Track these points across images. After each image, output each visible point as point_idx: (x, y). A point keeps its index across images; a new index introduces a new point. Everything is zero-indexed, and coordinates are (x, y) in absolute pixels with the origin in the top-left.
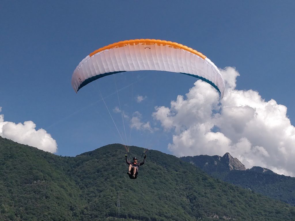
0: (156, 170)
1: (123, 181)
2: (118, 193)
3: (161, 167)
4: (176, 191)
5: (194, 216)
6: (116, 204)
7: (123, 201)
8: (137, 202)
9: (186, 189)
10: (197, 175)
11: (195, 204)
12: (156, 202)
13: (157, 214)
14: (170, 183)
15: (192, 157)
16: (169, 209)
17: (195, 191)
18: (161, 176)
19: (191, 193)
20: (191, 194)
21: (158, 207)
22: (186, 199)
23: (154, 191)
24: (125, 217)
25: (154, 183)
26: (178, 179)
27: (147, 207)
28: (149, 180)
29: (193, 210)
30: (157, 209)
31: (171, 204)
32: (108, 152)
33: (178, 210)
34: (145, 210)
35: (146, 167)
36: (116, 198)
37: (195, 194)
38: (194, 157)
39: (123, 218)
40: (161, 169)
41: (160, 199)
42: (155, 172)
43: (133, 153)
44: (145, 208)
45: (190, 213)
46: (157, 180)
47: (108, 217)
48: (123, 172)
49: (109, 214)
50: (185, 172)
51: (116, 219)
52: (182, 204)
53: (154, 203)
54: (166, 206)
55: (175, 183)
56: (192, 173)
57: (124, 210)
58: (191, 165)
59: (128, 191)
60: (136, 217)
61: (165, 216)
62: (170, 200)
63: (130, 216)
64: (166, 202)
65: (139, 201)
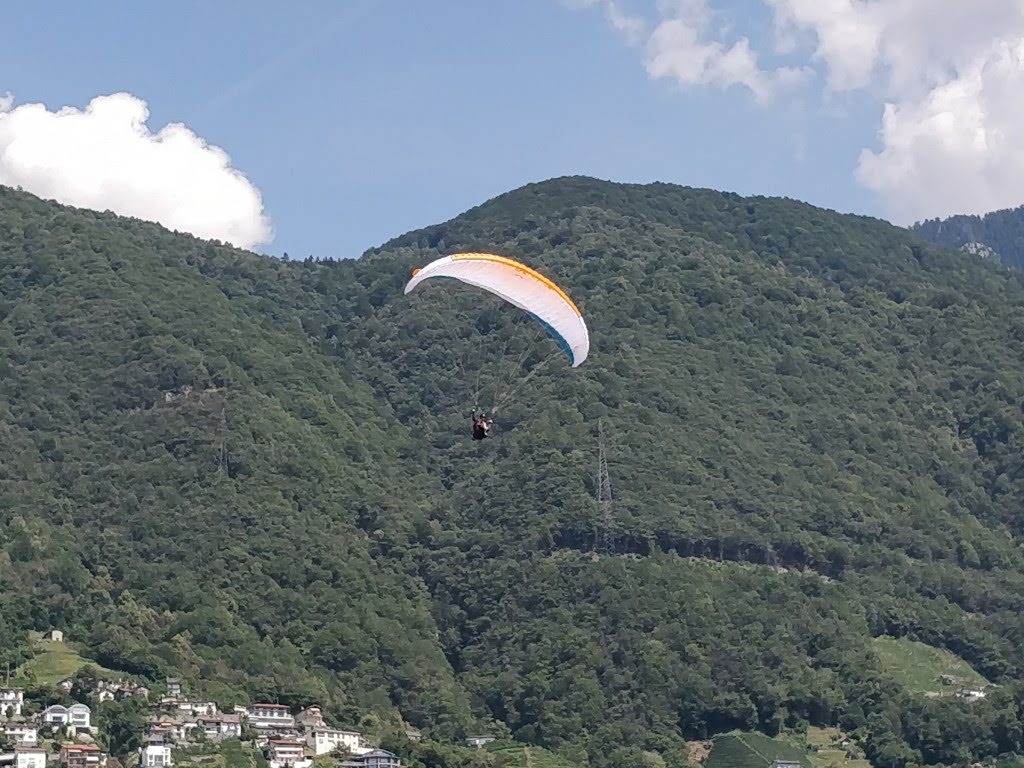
0: (790, 300)
1: (619, 369)
2: (595, 433)
3: (811, 282)
4: (900, 402)
5: (1004, 520)
6: (590, 487)
7: (623, 469)
8: (702, 472)
9: (955, 386)
10: (1012, 310)
11: (1008, 459)
12: (798, 465)
13: (805, 526)
14: (868, 365)
15: (974, 219)
16: (866, 495)
17: (1001, 395)
18: (815, 328)
19: (983, 408)
20: (985, 414)
21: (807, 486)
22: (957, 440)
23: (785, 409)
24: (642, 548)
25: (781, 370)
26: (908, 341)
27: (754, 493)
28: (751, 354)
29: (999, 490)
30: (803, 496)
31: (878, 469)
32: (530, 226)
33: (917, 497)
34: (740, 509)
35: (733, 286)
36: (586, 457)
37: (1004, 410)
38: (990, 216)
39: (633, 555)
40: (813, 296)
41: (815, 443)
42: (784, 312)
43: (659, 220)
44: (745, 499)
45: (978, 511)
46: (798, 352)
47: (555, 554)
48: (617, 324)
49: (556, 538)
50: (942, 303)
51: (596, 558)
52: (934, 466)
53: (785, 468)
54: (853, 481)
55: (895, 358)
56: (983, 303)
57: (634, 511)
58: (975, 259)
59: (644, 418)
60: (699, 543)
61: (850, 533)
62: (871, 450)
63: (665, 542)
64: (849, 460)
65: (710, 466)
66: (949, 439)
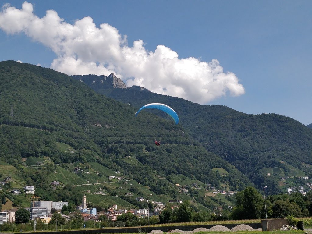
0: (48, 86)
1: (17, 94)
2: (11, 105)
3: (52, 83)
4: (65, 104)
5: (81, 124)
6: (9, 114)
7: (16, 111)
8: (30, 113)
9: (75, 102)
10: (85, 91)
11: (82, 115)
12: (47, 113)
13: (47, 123)
14: (60, 97)
15: (81, 76)
16: (58, 119)
17: (82, 104)
18: (52, 90)
20: (79, 107)
21: (48, 116)
22: (74, 111)
23: (46, 103)
24: (18, 125)
25: (45, 97)
26: (68, 94)
27: (39, 117)
28: (40, 94)
29: (80, 120)
30: (47, 118)
31: (60, 115)
32: (3, 68)
33: (67, 120)
34: (36, 120)
35: (38, 82)
36: (9, 109)
37: (82, 107)
38: (84, 75)
39: (16, 126)
40: (52, 85)
41: (50, 110)
42: (47, 87)
43: (27, 70)
44: (37, 118)
45: (76, 123)
46: (48, 94)
47: (2, 125)
48: (17, 86)
49: (2, 122)
50: (74, 88)
51: (9, 126)
52: (70, 115)
53: (44, 113)
54: (56, 116)
55: (65, 97)
56: (80, 89)
57: (17, 119)
58: (80, 82)
59: (20, 103)
60: (28, 125)
61: (55, 125)
62: (60, 112)
63: (22, 124)
64: (56, 113)
65: (31, 112)
66: (73, 110)
